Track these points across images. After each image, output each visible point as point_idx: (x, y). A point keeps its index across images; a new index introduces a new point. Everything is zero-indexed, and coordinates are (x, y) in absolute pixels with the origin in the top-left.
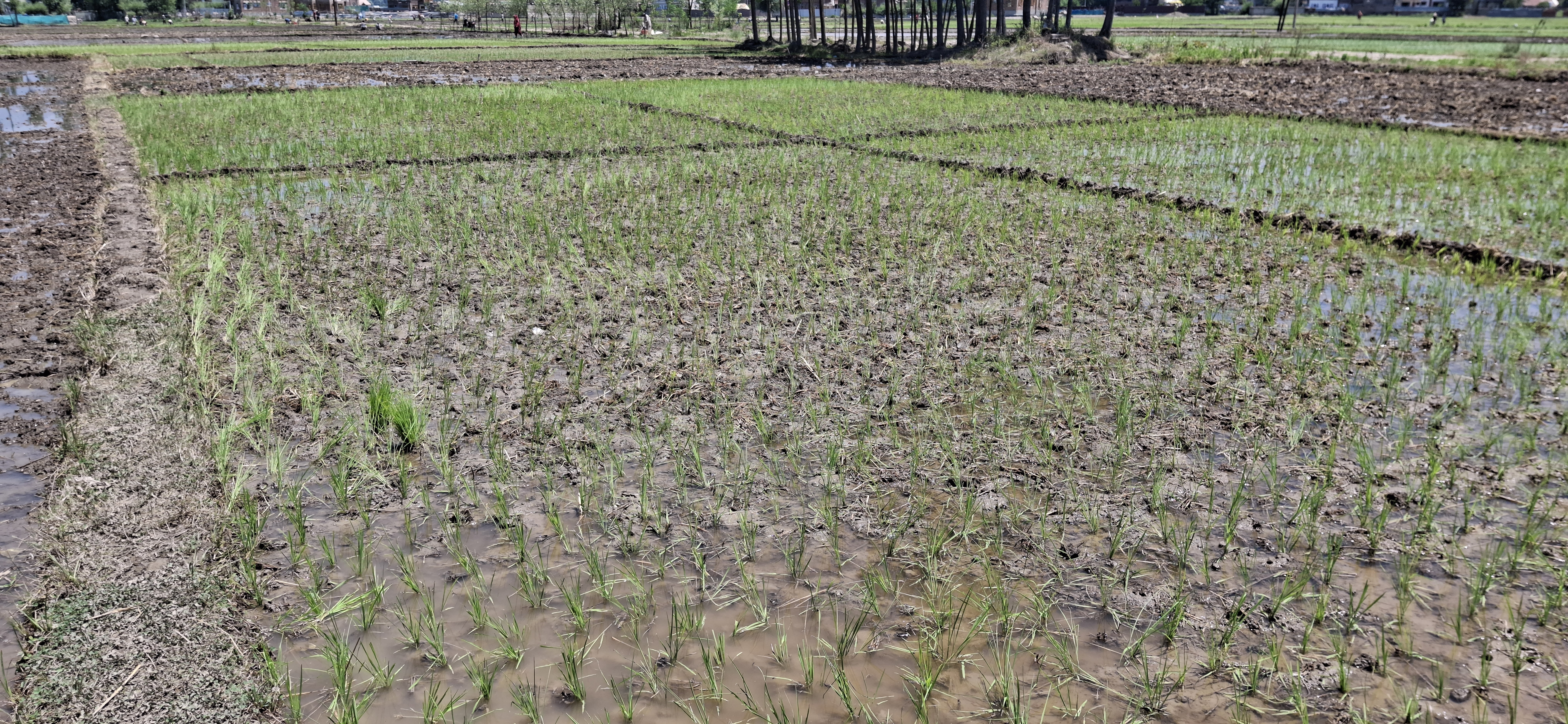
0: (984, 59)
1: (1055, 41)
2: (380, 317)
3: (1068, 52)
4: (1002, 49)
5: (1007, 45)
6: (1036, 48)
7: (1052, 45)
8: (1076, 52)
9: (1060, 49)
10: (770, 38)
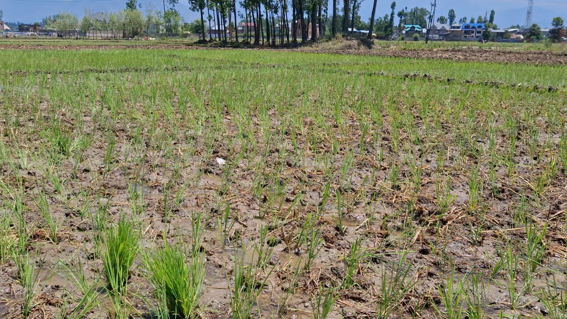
0: (317, 47)
1: (350, 40)
2: (64, 152)
3: (356, 45)
4: (325, 43)
5: (327, 41)
6: (341, 42)
7: (348, 41)
8: (359, 45)
9: (352, 43)
10: (211, 38)
